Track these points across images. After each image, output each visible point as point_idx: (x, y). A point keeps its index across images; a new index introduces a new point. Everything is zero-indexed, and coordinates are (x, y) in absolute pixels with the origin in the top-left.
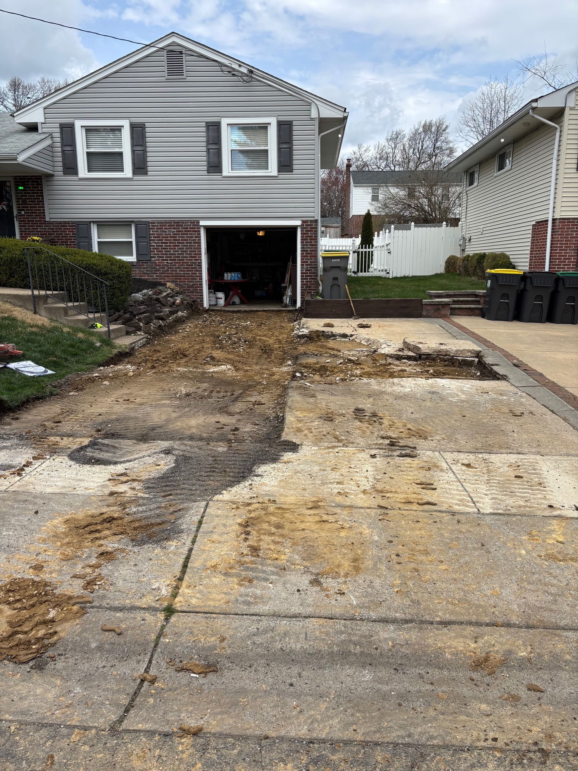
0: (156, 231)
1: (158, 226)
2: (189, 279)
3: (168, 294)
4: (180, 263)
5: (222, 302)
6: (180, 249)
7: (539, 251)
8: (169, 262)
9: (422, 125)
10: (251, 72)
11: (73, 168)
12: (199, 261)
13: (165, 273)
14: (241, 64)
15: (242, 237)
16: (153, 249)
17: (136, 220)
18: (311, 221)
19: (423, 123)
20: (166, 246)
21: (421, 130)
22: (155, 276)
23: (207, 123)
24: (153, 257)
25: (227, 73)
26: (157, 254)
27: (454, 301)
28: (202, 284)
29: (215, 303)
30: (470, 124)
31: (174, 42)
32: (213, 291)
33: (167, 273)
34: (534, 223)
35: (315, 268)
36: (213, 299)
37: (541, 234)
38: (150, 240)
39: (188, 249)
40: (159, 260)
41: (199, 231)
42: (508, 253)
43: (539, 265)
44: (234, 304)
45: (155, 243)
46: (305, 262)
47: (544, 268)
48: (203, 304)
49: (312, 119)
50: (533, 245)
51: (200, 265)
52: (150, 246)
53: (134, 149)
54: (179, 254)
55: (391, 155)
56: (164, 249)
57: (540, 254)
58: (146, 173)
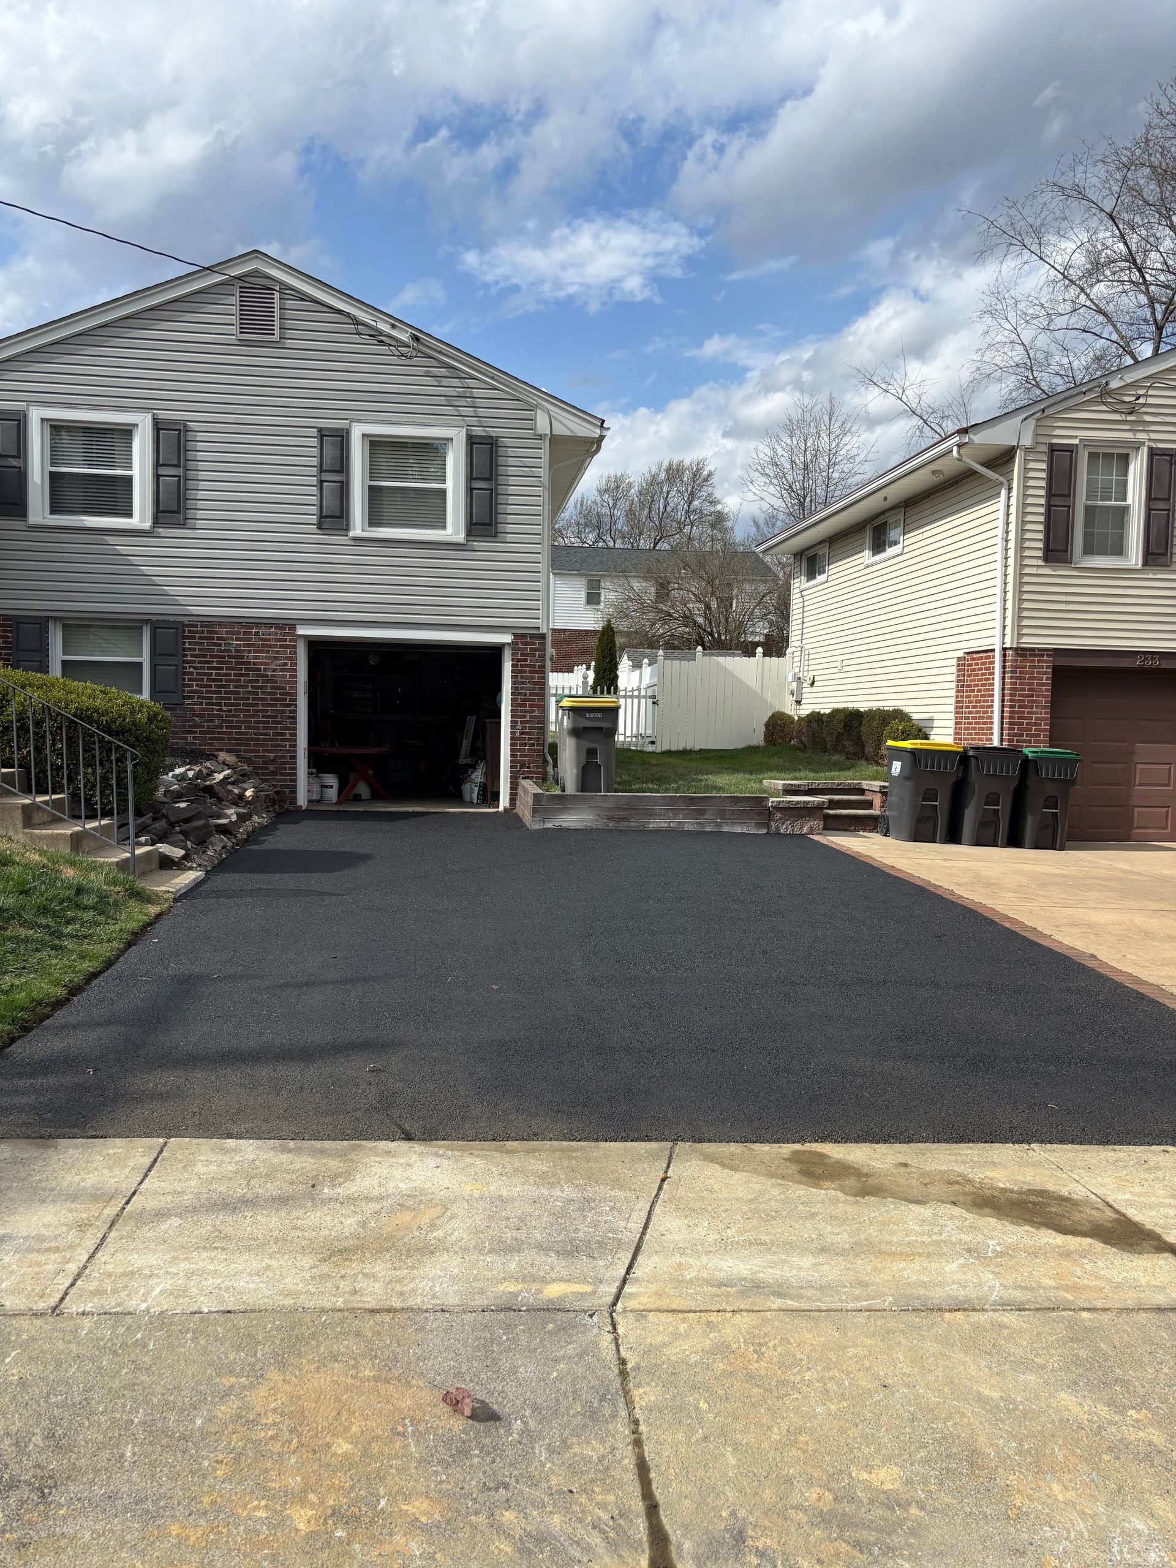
0: (196, 644)
1: (203, 632)
2: (267, 745)
3: (225, 778)
4: (249, 711)
5: (332, 794)
6: (250, 681)
7: (974, 707)
8: (225, 708)
9: (664, 467)
10: (417, 339)
11: (17, 504)
12: (292, 708)
13: (213, 733)
14: (396, 323)
15: (373, 660)
16: (190, 680)
17: (154, 618)
18: (533, 636)
19: (665, 464)
20: (219, 674)
21: (662, 476)
22: (190, 737)
23: (320, 430)
24: (189, 698)
25: (368, 337)
26: (196, 692)
27: (831, 801)
28: (295, 757)
29: (319, 798)
30: (767, 471)
31: (256, 271)
32: (314, 771)
33: (218, 733)
34: (961, 654)
35: (540, 728)
36: (316, 788)
37: (977, 675)
38: (185, 662)
39: (268, 682)
40: (201, 704)
41: (295, 647)
42: (907, 710)
43: (976, 734)
44: (357, 798)
45: (195, 668)
46: (519, 717)
47: (991, 740)
48: (295, 798)
49: (540, 437)
50: (962, 697)
51: (293, 718)
52: (184, 674)
53: (160, 473)
54: (248, 692)
55: (607, 520)
56: (214, 680)
57: (979, 712)
58: (183, 525)
